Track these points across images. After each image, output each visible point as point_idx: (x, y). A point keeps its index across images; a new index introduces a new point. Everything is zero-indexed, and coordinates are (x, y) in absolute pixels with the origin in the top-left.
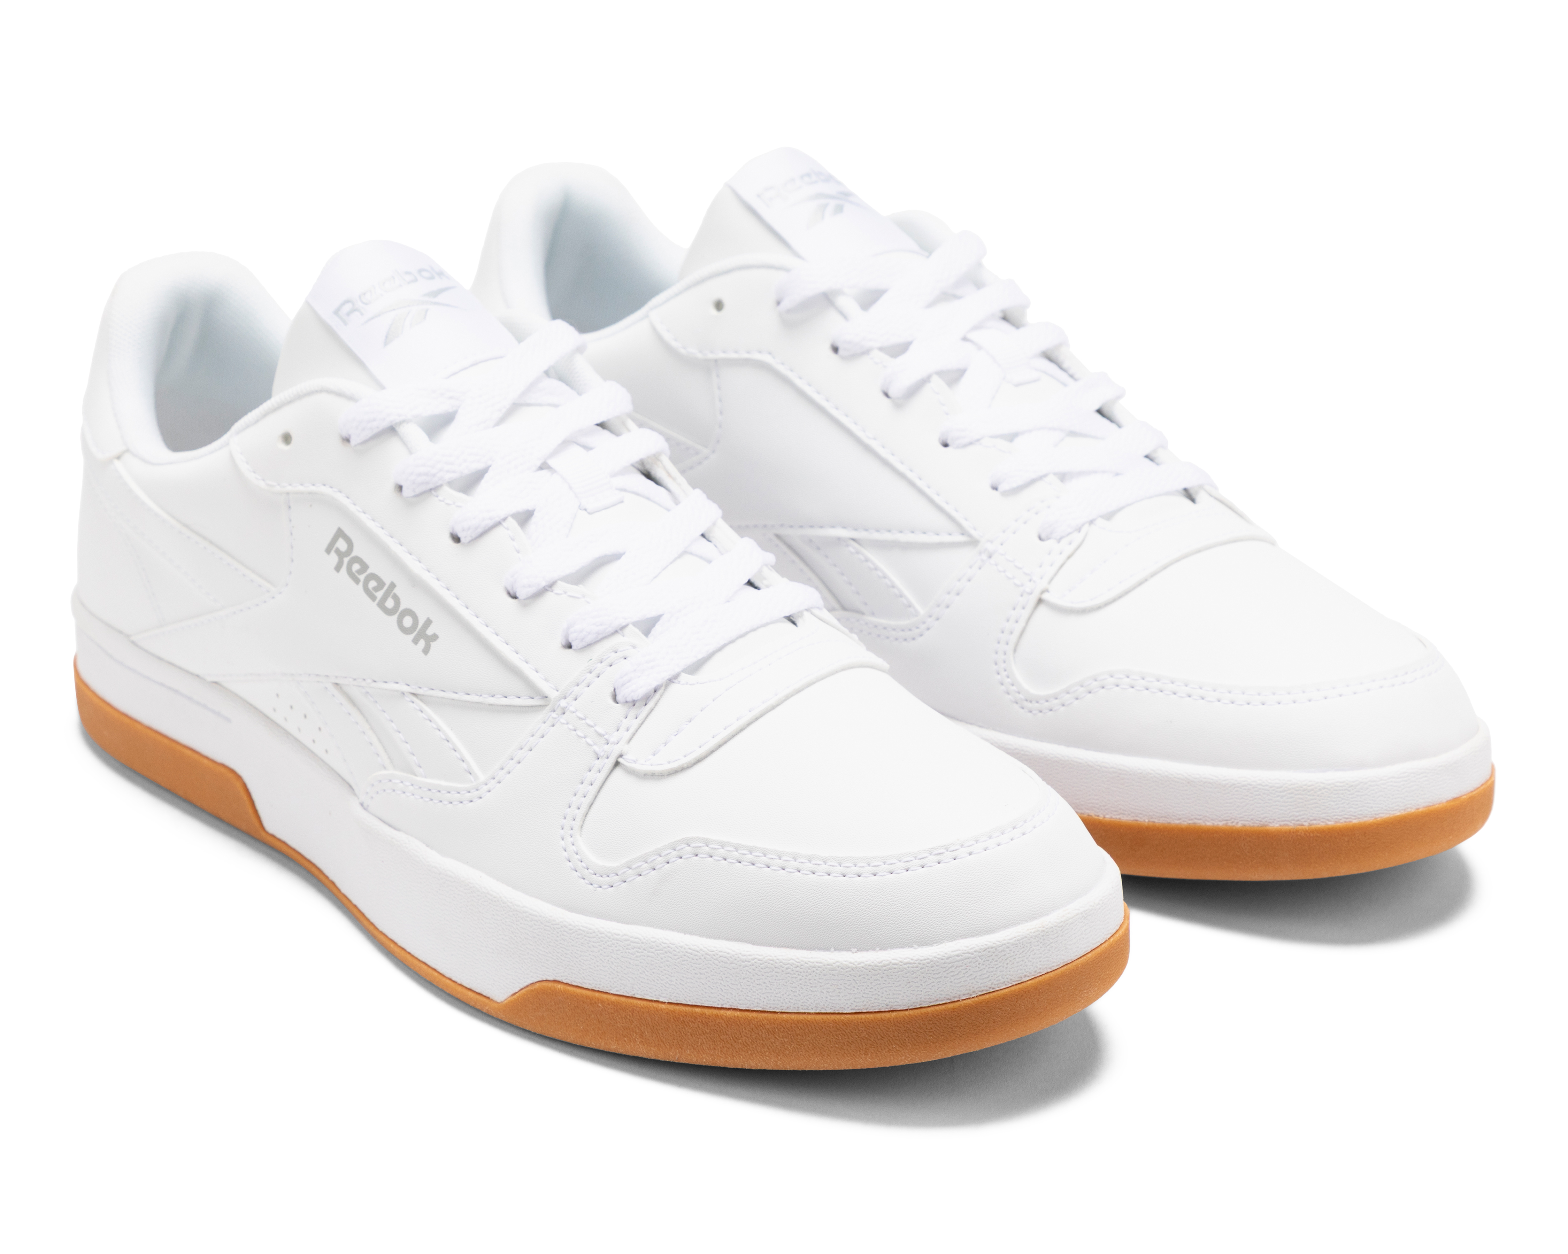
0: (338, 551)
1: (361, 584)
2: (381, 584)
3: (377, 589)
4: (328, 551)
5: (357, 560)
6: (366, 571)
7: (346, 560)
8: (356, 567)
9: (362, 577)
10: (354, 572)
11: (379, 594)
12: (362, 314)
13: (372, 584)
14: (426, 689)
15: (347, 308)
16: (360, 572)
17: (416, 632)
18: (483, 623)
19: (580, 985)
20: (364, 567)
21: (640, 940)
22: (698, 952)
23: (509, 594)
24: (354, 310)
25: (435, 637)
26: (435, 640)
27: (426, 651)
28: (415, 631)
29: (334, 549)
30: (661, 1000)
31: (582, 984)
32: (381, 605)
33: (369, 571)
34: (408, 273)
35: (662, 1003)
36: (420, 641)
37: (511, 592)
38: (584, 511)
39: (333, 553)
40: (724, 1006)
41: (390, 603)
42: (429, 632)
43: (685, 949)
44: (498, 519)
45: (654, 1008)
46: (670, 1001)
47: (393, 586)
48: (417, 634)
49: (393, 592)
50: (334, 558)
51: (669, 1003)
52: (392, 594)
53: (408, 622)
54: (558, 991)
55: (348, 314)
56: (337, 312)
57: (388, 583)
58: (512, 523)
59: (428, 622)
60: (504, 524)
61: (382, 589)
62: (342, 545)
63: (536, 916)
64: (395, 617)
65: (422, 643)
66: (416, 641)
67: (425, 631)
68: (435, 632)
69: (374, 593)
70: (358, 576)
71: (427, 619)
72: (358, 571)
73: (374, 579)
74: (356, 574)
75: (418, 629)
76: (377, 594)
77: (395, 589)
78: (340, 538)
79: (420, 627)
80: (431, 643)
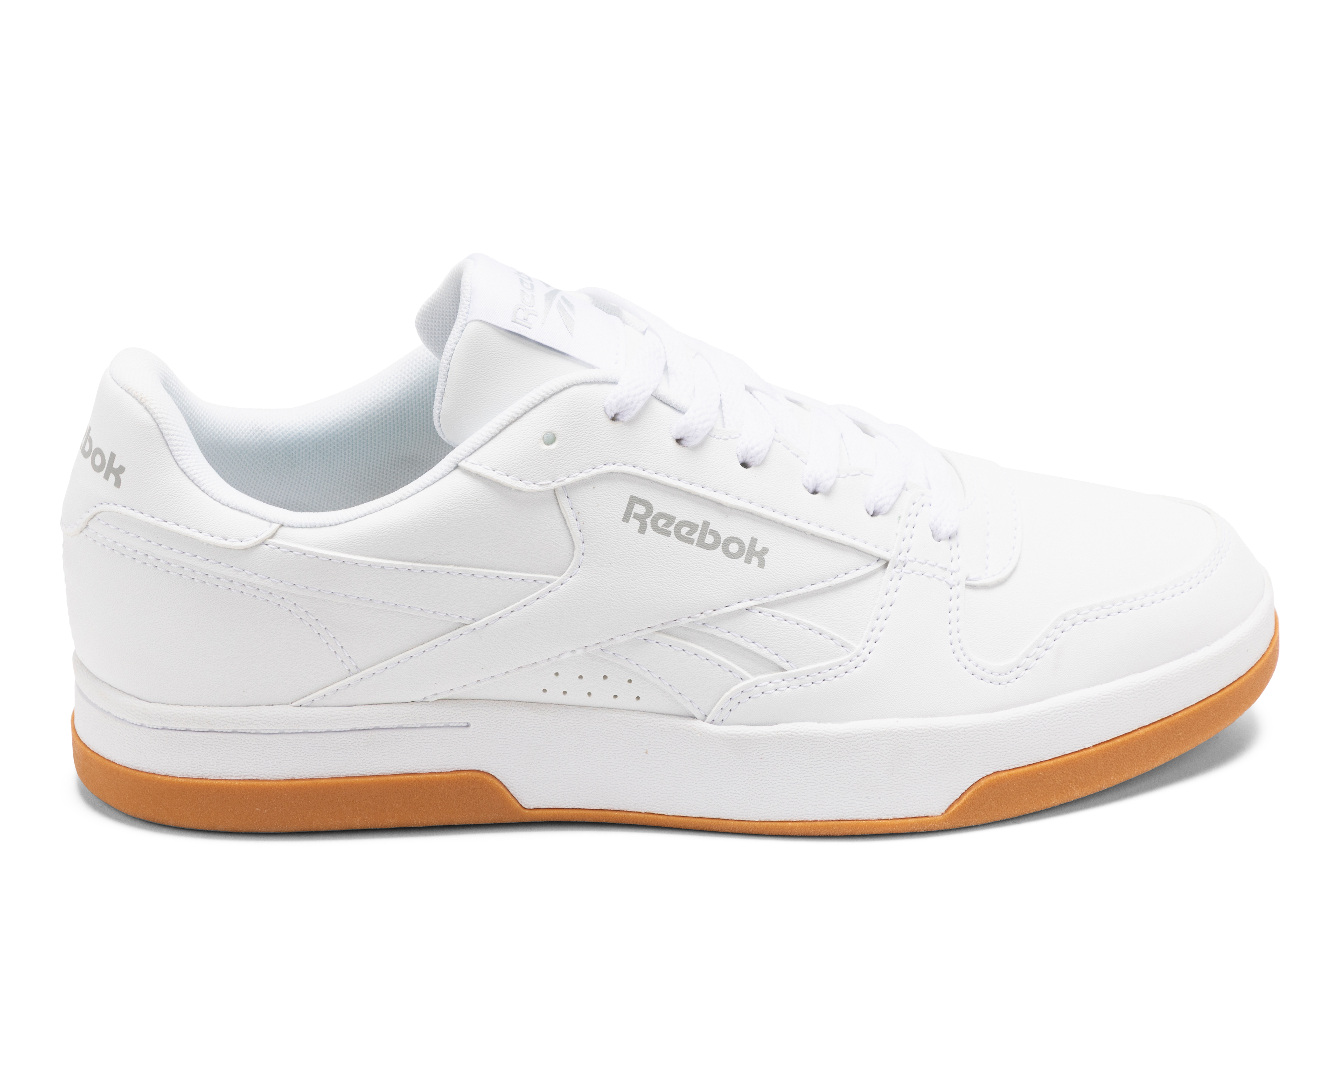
0: (637, 516)
1: (673, 534)
2: (693, 527)
3: (691, 533)
4: (626, 519)
5: (661, 515)
6: (674, 522)
7: (649, 521)
8: (661, 523)
9: (672, 529)
10: (661, 527)
11: (696, 536)
13: (684, 530)
14: (772, 596)
16: (667, 525)
17: (745, 553)
19: (1017, 766)
20: (670, 519)
21: (1064, 707)
22: (1110, 695)
23: (810, 491)
25: (765, 550)
26: (767, 553)
27: (762, 564)
29: (632, 516)
30: (1087, 746)
31: (1019, 765)
32: (701, 544)
33: (676, 521)
35: (1089, 748)
36: (753, 558)
37: (811, 489)
39: (632, 520)
40: (1134, 729)
41: (709, 539)
42: (758, 548)
43: (1100, 697)
45: (1085, 754)
46: (1094, 744)
47: (706, 524)
48: (747, 555)
49: (709, 529)
50: (634, 524)
51: (1094, 746)
52: (708, 531)
53: (734, 548)
54: (1003, 779)
57: (700, 524)
59: (754, 541)
60: (776, 438)
61: (696, 531)
62: (639, 509)
63: (972, 727)
64: (719, 549)
65: (755, 560)
66: (748, 561)
67: (754, 549)
68: (763, 546)
69: (690, 537)
70: (667, 529)
71: (752, 539)
72: (665, 525)
73: (685, 526)
74: (664, 528)
75: (746, 550)
76: (693, 537)
77: (710, 526)
78: (636, 505)
79: (748, 548)
80: (764, 556)
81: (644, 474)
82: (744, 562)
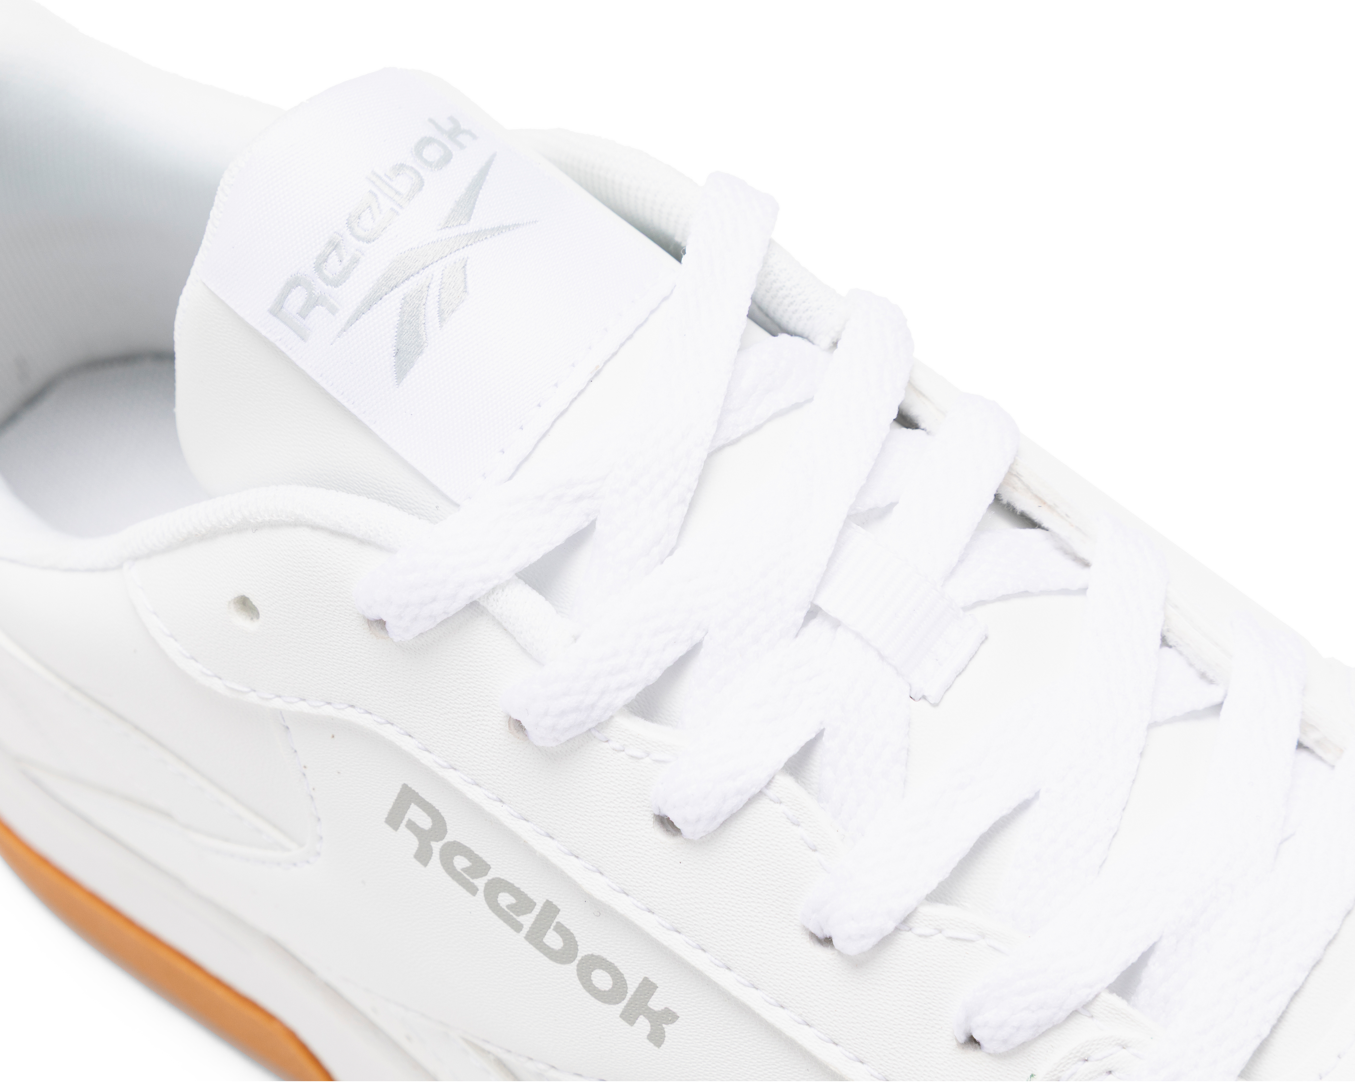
0: (414, 827)
1: (481, 894)
2: (524, 901)
3: (517, 909)
4: (392, 822)
5: (461, 849)
6: (486, 874)
7: (437, 846)
8: (461, 862)
9: (480, 883)
10: (459, 870)
11: (527, 920)
12: (333, 310)
13: (505, 899)
15: (297, 299)
16: (473, 872)
17: (625, 1001)
18: (772, 1001)
20: (478, 864)
23: (814, 937)
24: (313, 302)
25: (669, 1016)
26: (672, 1021)
27: (657, 1038)
28: (624, 999)
29: (405, 822)
32: (536, 941)
33: (491, 875)
34: (400, 168)
36: (639, 1019)
37: (820, 935)
38: (922, 701)
39: (404, 829)
41: (553, 940)
42: (655, 1004)
44: (755, 790)
47: (551, 908)
48: (627, 1005)
49: (556, 920)
50: (408, 838)
52: (554, 924)
53: (602, 980)
55: (303, 314)
56: (277, 310)
57: (539, 904)
58: (786, 783)
59: (648, 988)
60: (770, 793)
61: (531, 911)
62: (415, 814)
64: (572, 967)
65: (643, 1024)
66: (628, 1018)
67: (645, 1002)
68: (668, 1005)
69: (515, 916)
70: (472, 880)
71: (643, 980)
72: (465, 870)
73: (509, 892)
74: (465, 875)
75: (629, 996)
76: (522, 919)
77: (558, 916)
78: (413, 804)
79: (632, 993)
80: (664, 1026)
81: (426, 759)
82: (618, 1016)
